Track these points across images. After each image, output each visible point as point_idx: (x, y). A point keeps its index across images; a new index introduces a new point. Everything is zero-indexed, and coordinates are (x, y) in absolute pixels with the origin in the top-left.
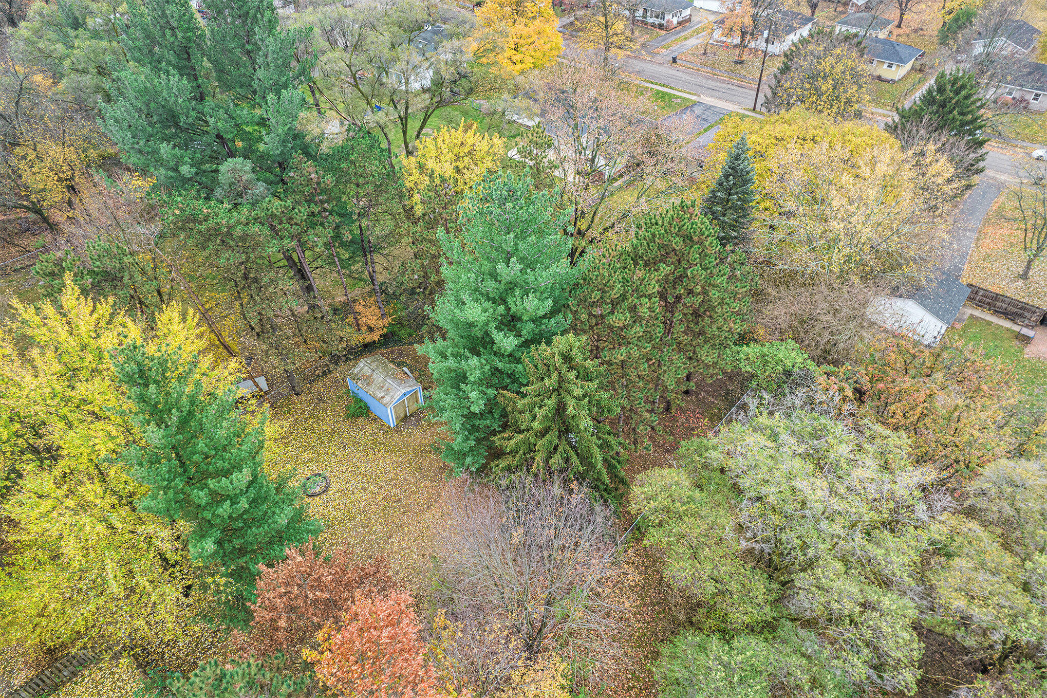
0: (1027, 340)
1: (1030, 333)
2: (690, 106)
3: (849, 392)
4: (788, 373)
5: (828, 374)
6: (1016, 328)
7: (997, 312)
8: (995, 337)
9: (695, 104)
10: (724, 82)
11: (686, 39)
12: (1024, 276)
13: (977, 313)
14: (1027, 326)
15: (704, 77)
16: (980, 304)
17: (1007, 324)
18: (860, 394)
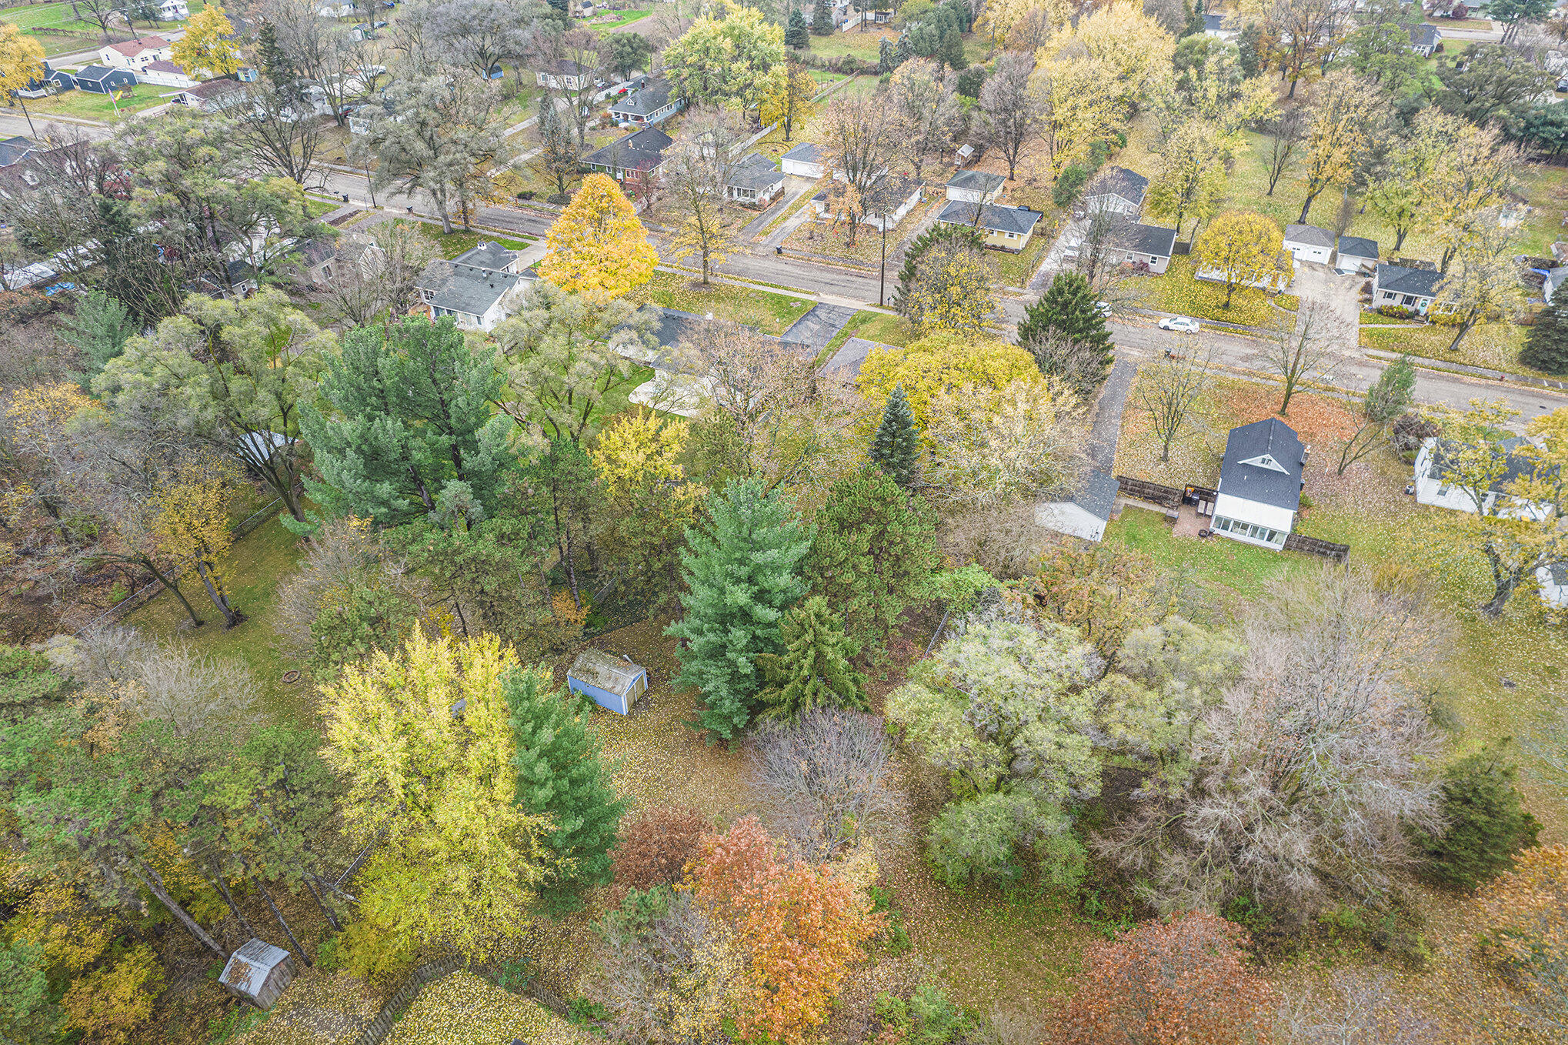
0: (1172, 521)
1: (1175, 514)
2: (812, 311)
3: (1030, 600)
4: (978, 593)
5: (1011, 588)
6: (1164, 511)
7: (1148, 498)
8: (1147, 522)
9: (816, 307)
10: (840, 272)
11: (785, 219)
12: (1165, 458)
13: (1131, 502)
14: (1172, 508)
15: (818, 269)
16: (1132, 493)
17: (1156, 508)
18: (1039, 598)
